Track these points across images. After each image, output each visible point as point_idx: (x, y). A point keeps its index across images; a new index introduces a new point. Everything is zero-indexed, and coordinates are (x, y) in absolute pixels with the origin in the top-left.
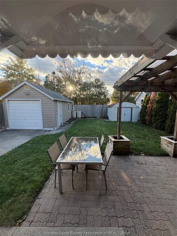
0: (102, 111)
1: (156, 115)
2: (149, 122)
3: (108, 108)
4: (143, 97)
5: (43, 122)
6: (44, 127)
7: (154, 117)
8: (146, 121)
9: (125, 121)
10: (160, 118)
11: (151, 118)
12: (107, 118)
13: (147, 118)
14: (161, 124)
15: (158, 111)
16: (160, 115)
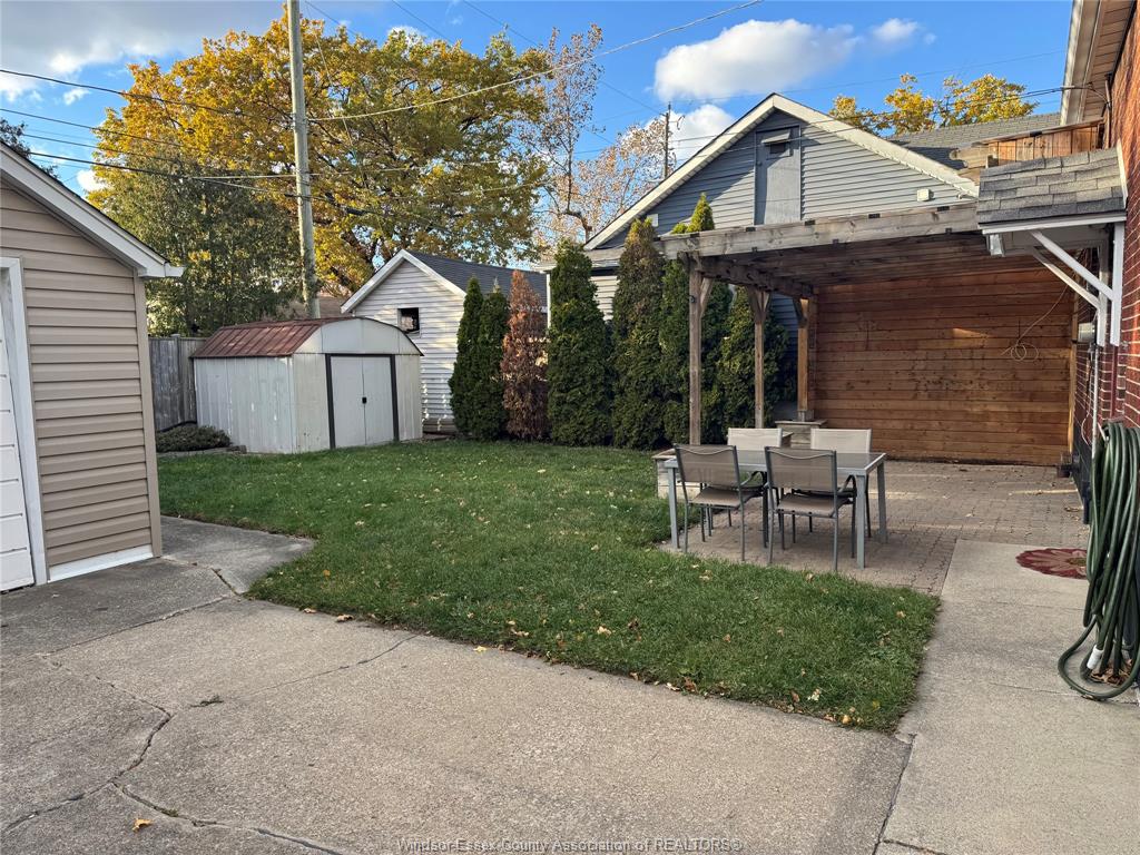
1: (571, 380)
2: (526, 423)
3: (197, 364)
4: (415, 290)
5: (43, 505)
6: (53, 553)
7: (562, 391)
8: (506, 421)
9: (370, 443)
10: (589, 395)
11: (534, 402)
12: (222, 441)
13: (513, 402)
14: (596, 419)
15: (578, 363)
16: (587, 378)
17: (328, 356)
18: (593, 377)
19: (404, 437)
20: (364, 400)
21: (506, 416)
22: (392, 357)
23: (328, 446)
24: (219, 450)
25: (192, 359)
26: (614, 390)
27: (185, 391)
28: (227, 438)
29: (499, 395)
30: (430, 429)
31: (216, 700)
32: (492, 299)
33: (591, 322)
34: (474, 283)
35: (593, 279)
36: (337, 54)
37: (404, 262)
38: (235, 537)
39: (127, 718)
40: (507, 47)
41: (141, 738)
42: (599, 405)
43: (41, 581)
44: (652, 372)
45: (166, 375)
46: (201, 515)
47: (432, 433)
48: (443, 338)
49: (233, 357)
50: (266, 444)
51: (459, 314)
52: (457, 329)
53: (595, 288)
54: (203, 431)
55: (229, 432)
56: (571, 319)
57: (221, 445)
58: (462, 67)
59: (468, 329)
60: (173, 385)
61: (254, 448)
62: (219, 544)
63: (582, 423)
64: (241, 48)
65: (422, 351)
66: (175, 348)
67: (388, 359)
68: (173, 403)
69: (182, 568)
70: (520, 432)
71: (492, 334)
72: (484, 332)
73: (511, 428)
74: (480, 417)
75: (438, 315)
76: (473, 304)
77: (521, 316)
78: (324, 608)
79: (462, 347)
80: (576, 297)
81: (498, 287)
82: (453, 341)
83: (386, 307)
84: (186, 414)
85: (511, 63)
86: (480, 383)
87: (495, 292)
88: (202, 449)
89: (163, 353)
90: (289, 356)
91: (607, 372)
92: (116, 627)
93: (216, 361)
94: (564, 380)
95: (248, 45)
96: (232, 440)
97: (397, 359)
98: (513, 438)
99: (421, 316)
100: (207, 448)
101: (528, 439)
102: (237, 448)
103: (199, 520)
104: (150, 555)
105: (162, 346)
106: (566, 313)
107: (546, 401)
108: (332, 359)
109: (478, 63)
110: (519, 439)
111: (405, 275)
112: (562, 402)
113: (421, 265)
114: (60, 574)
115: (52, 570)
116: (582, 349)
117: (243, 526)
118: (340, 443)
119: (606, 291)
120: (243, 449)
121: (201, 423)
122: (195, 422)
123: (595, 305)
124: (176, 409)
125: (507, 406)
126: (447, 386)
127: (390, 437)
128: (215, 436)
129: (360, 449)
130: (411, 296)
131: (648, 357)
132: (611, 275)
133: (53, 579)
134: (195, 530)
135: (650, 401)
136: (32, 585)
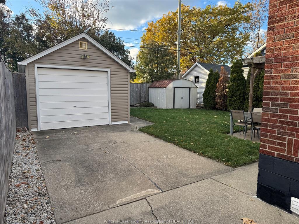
0: (140, 94)
1: (233, 95)
2: (221, 106)
3: (149, 89)
4: (198, 72)
5: (111, 111)
6: (112, 120)
7: (231, 98)
8: (216, 105)
9: (183, 108)
10: (238, 99)
11: (223, 100)
12: (152, 105)
13: (218, 100)
14: (240, 106)
15: (236, 91)
16: (238, 95)
17: (174, 88)
18: (240, 94)
19: (191, 107)
20: (182, 98)
21: (216, 104)
22: (190, 88)
23: (173, 108)
24: (151, 107)
25: (148, 88)
26: (246, 98)
27: (147, 94)
28: (153, 105)
29: (215, 98)
30: (199, 106)
31: (124, 142)
32: (215, 74)
33: (241, 80)
34: (211, 70)
35: (243, 68)
36: (192, 13)
37: (197, 65)
38: (143, 121)
39: (111, 142)
40: (240, 4)
41: (111, 144)
42: (241, 102)
43: (110, 124)
44: (256, 93)
45: (143, 91)
46: (140, 117)
47: (199, 107)
48: (203, 84)
49: (156, 88)
50: (160, 106)
51: (207, 78)
52: (206, 82)
53: (243, 71)
54: (149, 103)
55: (154, 103)
56: (235, 79)
57: (152, 106)
58: (226, 11)
59: (209, 81)
60: (145, 93)
61: (158, 107)
62: (140, 122)
63: (236, 107)
64: (171, 15)
65: (198, 87)
66: (145, 86)
67: (189, 89)
68: (144, 97)
69: (131, 125)
70: (219, 108)
71: (214, 82)
72: (212, 82)
73: (217, 107)
74: (209, 103)
75: (203, 78)
76: (210, 75)
77: (222, 78)
78: (148, 133)
79: (207, 86)
80: (237, 73)
81: (217, 71)
82: (205, 84)
83: (192, 76)
84: (147, 99)
85: (241, 8)
86: (210, 95)
87: (216, 72)
88: (148, 106)
89: (143, 86)
90: (166, 87)
91: (244, 93)
92: (117, 132)
93: (153, 88)
94: (231, 95)
95: (172, 14)
96: (154, 105)
97: (191, 88)
98: (217, 109)
99: (199, 78)
100: (149, 106)
101: (221, 110)
102: (155, 107)
103: (139, 118)
104: (128, 123)
105: (143, 85)
106: (233, 78)
107: (226, 100)
108: (175, 88)
109: (230, 10)
110: (219, 109)
111: (197, 69)
112: (230, 101)
113: (200, 66)
114: (113, 123)
115: (112, 123)
116: (237, 87)
117: (145, 120)
118: (175, 107)
119: (246, 71)
120: (156, 107)
121: (149, 101)
122: (148, 101)
123: (242, 75)
124: (145, 98)
125: (216, 101)
126: (202, 96)
127: (188, 107)
128: (151, 104)
129: (179, 109)
130: (197, 73)
131: (255, 90)
132: (248, 67)
133: (112, 124)
134: (138, 120)
135: (255, 101)
136: (109, 125)
